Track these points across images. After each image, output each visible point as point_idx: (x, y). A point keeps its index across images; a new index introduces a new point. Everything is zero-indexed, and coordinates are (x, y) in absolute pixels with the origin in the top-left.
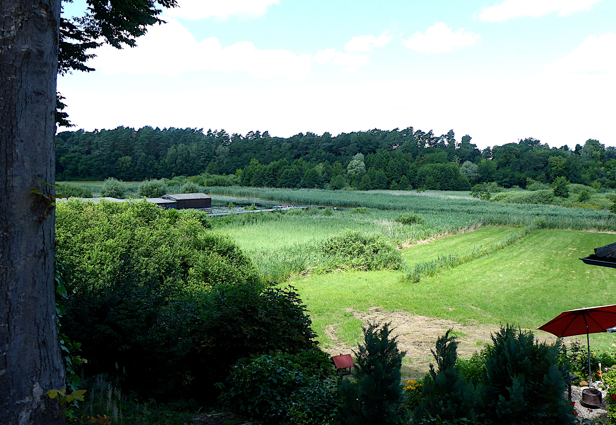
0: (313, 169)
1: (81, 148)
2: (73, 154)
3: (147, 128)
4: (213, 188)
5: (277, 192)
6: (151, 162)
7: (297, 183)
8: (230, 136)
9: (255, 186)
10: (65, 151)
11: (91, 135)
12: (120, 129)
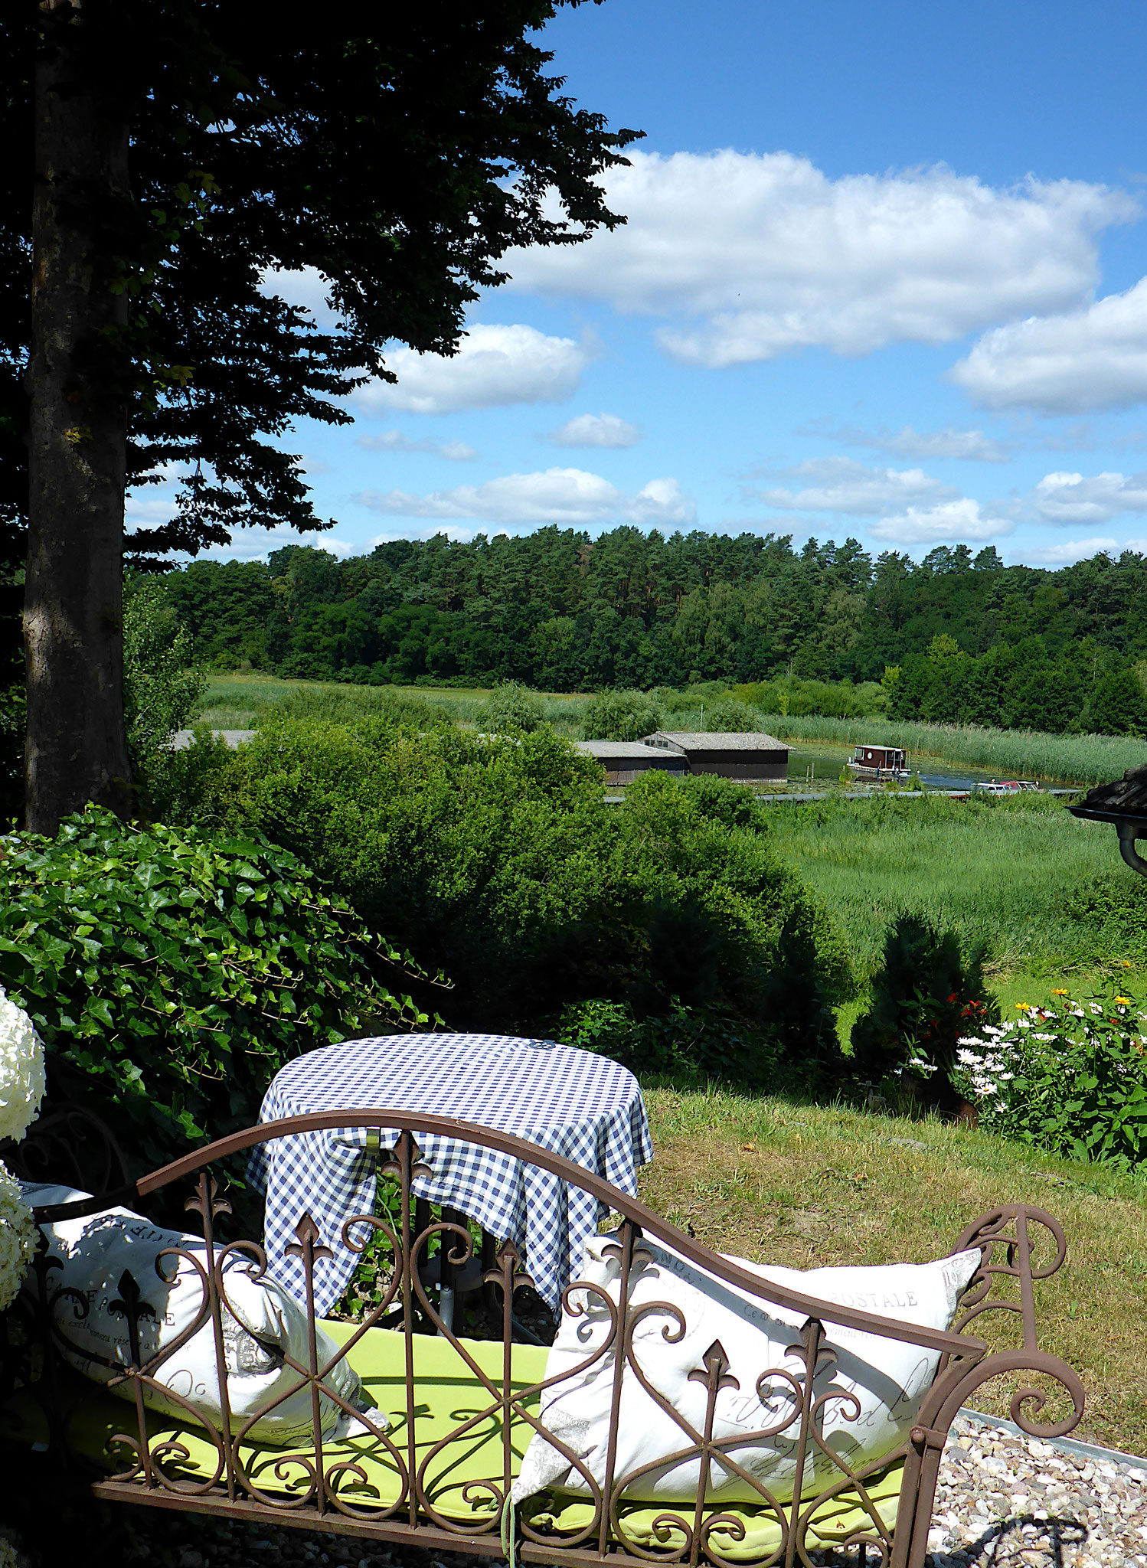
0: (1124, 673)
1: (436, 591)
2: (413, 610)
3: (626, 534)
4: (807, 723)
5: (1003, 741)
6: (629, 636)
7: (1071, 715)
8: (875, 561)
9: (934, 719)
10: (395, 599)
11: (464, 553)
12: (549, 536)
